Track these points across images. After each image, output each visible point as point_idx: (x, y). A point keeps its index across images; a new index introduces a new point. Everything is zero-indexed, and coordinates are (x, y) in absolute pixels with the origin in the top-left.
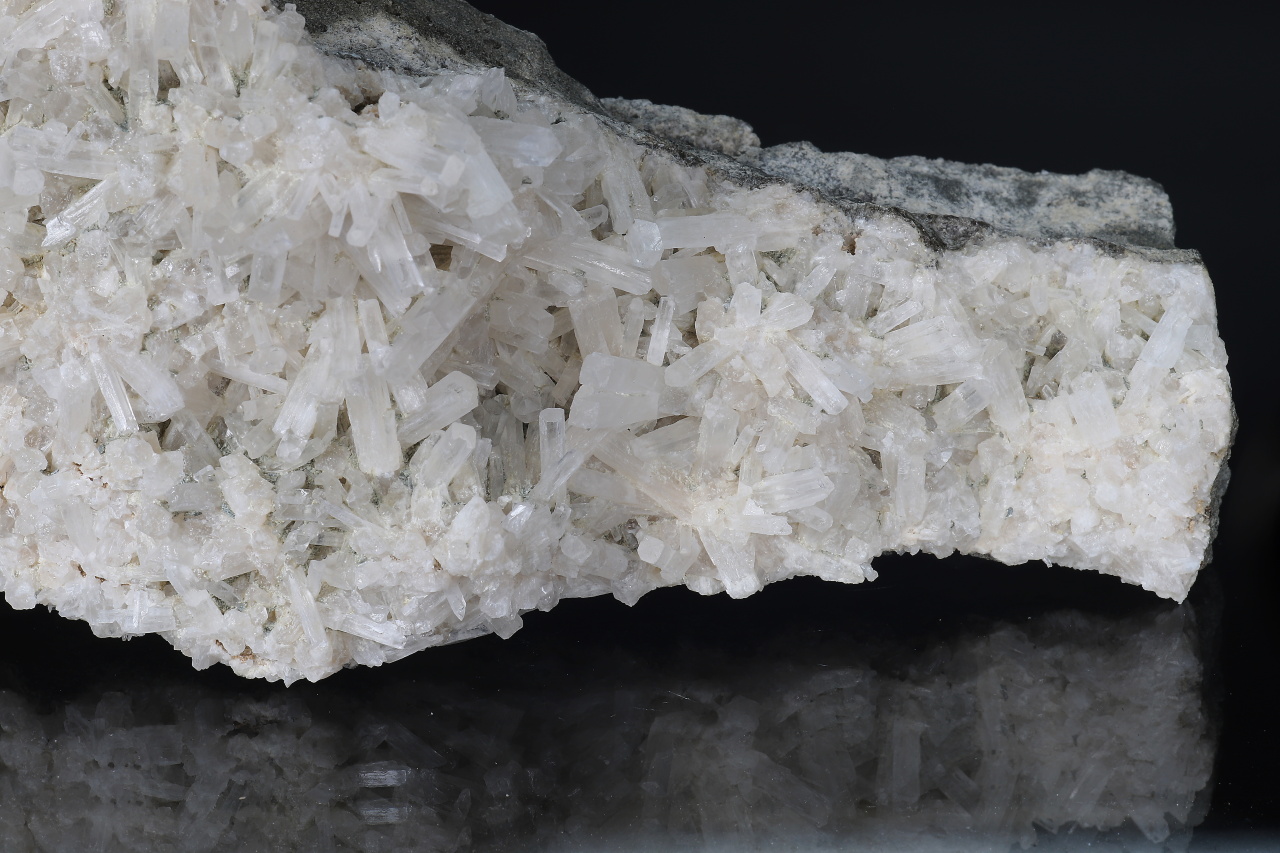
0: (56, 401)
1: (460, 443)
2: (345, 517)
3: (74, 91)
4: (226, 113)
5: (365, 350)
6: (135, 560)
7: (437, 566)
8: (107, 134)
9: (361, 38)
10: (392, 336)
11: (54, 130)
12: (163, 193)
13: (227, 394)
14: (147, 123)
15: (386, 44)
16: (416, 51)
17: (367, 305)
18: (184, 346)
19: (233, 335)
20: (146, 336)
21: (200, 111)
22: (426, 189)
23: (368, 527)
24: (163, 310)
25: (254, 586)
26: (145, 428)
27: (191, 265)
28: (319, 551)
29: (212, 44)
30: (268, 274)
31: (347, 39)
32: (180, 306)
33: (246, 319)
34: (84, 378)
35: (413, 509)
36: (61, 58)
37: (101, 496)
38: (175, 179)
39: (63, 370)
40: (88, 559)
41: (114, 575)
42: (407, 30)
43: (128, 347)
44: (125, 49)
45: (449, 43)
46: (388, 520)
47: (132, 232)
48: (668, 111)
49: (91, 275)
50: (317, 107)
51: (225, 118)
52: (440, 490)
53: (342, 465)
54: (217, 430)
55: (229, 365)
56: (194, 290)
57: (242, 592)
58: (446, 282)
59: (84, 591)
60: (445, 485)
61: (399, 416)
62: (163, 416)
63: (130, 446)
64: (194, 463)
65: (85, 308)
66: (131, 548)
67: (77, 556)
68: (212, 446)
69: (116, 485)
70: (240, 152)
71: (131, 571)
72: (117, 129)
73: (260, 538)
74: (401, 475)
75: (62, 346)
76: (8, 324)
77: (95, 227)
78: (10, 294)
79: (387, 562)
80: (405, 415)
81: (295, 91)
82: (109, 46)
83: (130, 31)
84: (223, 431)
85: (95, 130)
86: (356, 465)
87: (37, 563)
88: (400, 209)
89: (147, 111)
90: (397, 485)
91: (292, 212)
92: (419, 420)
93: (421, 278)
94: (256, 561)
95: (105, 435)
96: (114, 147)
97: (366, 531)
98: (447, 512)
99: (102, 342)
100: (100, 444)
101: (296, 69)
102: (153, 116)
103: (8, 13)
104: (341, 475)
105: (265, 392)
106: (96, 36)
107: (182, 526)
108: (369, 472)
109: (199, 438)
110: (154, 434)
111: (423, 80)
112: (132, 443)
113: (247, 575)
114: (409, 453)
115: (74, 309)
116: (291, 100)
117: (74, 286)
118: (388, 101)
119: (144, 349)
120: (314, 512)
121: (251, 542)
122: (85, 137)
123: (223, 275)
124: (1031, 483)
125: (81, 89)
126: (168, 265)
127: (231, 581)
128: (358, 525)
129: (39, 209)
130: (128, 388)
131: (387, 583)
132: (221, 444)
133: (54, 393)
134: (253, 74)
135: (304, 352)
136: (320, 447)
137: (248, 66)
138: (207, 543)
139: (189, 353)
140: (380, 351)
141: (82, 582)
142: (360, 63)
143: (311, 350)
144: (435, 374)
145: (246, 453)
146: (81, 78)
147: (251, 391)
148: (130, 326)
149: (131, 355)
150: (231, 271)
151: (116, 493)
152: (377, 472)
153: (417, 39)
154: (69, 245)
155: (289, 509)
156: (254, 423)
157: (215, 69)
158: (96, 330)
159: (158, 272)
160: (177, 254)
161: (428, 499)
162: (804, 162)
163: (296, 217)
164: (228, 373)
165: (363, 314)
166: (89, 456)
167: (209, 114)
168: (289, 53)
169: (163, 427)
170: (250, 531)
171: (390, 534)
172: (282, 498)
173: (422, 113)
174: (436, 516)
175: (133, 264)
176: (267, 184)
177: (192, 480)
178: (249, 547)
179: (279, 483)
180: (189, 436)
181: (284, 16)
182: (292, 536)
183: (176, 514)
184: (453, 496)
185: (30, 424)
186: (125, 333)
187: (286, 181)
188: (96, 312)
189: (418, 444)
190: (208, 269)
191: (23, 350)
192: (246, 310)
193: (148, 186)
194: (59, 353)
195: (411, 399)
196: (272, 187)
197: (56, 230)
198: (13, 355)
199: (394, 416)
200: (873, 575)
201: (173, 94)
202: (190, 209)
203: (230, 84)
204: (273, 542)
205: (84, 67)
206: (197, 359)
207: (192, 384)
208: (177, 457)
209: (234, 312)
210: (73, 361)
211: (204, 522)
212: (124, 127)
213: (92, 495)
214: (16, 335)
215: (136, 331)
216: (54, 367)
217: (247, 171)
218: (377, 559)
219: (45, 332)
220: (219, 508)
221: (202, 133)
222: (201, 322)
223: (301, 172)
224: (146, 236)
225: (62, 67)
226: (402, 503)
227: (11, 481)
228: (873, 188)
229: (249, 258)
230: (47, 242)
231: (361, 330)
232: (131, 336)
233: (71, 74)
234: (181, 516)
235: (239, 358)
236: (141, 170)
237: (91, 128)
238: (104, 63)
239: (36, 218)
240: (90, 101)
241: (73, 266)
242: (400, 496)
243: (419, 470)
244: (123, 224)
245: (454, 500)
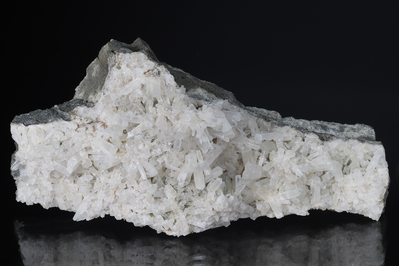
0: (129, 173)
1: (219, 182)
2: (193, 199)
3: (135, 104)
4: (169, 109)
5: (198, 161)
6: (145, 208)
7: (213, 209)
8: (142, 114)
9: (196, 93)
10: (204, 158)
11: (130, 113)
12: (154, 127)
13: (166, 171)
14: (151, 111)
15: (201, 94)
16: (208, 96)
17: (198, 152)
18: (158, 160)
19: (169, 158)
20: (149, 158)
21: (163, 108)
22: (213, 126)
23: (198, 201)
24: (153, 153)
25: (172, 214)
26: (148, 179)
27: (159, 143)
28: (186, 206)
29: (165, 94)
30: (178, 144)
31: (193, 93)
32: (157, 152)
33: (172, 154)
34: (135, 168)
35: (207, 197)
36: (132, 97)
37: (138, 194)
38: (157, 124)
39: (130, 166)
40: (134, 208)
41: (140, 212)
42: (205, 91)
43: (145, 161)
44: (146, 95)
45: (214, 94)
46: (202, 199)
47: (147, 135)
48: (261, 110)
49: (137, 145)
50: (189, 108)
51: (169, 110)
52: (214, 193)
53: (192, 187)
54: (164, 179)
55: (167, 165)
56: (160, 148)
57: (169, 215)
58: (216, 147)
59: (133, 216)
60: (215, 192)
61: (205, 176)
62: (152, 176)
63: (145, 183)
64: (159, 186)
65: (136, 152)
66: (144, 206)
67: (132, 208)
68: (163, 183)
69: (141, 191)
70: (172, 118)
71: (144, 211)
72: (144, 113)
73: (173, 203)
74: (205, 189)
75: (130, 160)
76: (118, 155)
77: (139, 134)
78: (119, 149)
79: (202, 209)
80: (206, 176)
81: (184, 104)
82: (142, 94)
83: (147, 91)
84: (165, 180)
85: (139, 113)
86: (195, 187)
87: (122, 209)
88: (207, 130)
89: (150, 109)
90: (204, 192)
91: (184, 131)
92: (210, 177)
93: (211, 145)
94: (172, 208)
95: (139, 181)
96: (143, 117)
97: (197, 201)
98: (215, 197)
99: (140, 159)
100: (138, 182)
101: (184, 100)
102: (152, 110)
103: (119, 87)
104: (191, 189)
105: (174, 171)
106: (140, 92)
107: (156, 201)
108: (198, 189)
109: (160, 181)
110: (150, 180)
111: (210, 102)
112: (146, 182)
113: (170, 212)
114: (207, 185)
115: (134, 152)
116: (183, 106)
117: (134, 147)
118: (204, 107)
119: (149, 161)
120: (186, 197)
121: (171, 204)
122: (137, 114)
123: (168, 145)
124: (344, 193)
125: (136, 104)
126: (155, 143)
127: (166, 213)
128: (196, 200)
129: (125, 130)
130: (145, 169)
131: (202, 213)
132: (164, 182)
133: (128, 171)
134: (174, 101)
135: (184, 162)
136: (187, 183)
137: (173, 99)
138: (162, 204)
139: (158, 162)
140: (201, 161)
141: (132, 214)
142: (197, 98)
143: (185, 162)
144: (213, 167)
145: (171, 184)
146: (136, 101)
147: (171, 171)
148: (146, 156)
149: (146, 162)
150: (169, 144)
151: (141, 193)
152: (200, 189)
153: (208, 93)
154: (133, 138)
155: (180, 197)
156: (172, 178)
157: (166, 100)
158: (138, 157)
159: (152, 144)
160: (156, 140)
161: (211, 195)
162: (292, 121)
163: (185, 132)
164: (167, 167)
165: (197, 153)
166: (136, 185)
167: (165, 109)
168: (183, 96)
169: (152, 179)
170: (171, 202)
171: (203, 202)
172: (179, 194)
173: (212, 109)
174: (213, 198)
175: (147, 142)
176: (178, 125)
177: (158, 190)
178: (171, 205)
179: (178, 191)
180: (158, 181)
181: (181, 88)
182: (181, 203)
183: (155, 198)
184: (216, 194)
185: (122, 178)
186: (145, 158)
187: (182, 124)
188: (139, 153)
189: (209, 183)
190: (164, 144)
191: (122, 161)
192: (172, 152)
193: (151, 125)
194: (129, 162)
195: (207, 172)
196: (179, 125)
197: (130, 135)
198: (120, 162)
199: (204, 176)
200: (308, 214)
201: (157, 105)
202: (160, 130)
203: (169, 103)
204: (176, 204)
205: (137, 99)
206: (160, 163)
207: (159, 169)
208: (155, 185)
209: (169, 153)
210: (133, 164)
211: (161, 200)
212: (145, 112)
213: (136, 194)
214: (120, 158)
215: (147, 157)
216: (128, 165)
217: (173, 122)
218: (200, 208)
219: (127, 157)
220: (164, 197)
221: (163, 114)
222: (161, 155)
223: (185, 122)
224: (150, 136)
225: (132, 99)
226: (205, 196)
227: (117, 191)
228: (307, 127)
229: (173, 141)
230: (128, 137)
231: (197, 157)
232: (146, 158)
233: (134, 101)
234: (156, 198)
235: (169, 163)
236: (150, 121)
237: (138, 112)
238: (142, 98)
239: (125, 132)
240: (138, 106)
241: (134, 143)
242: (205, 194)
243: (209, 189)
244: (145, 133)
245: (217, 195)
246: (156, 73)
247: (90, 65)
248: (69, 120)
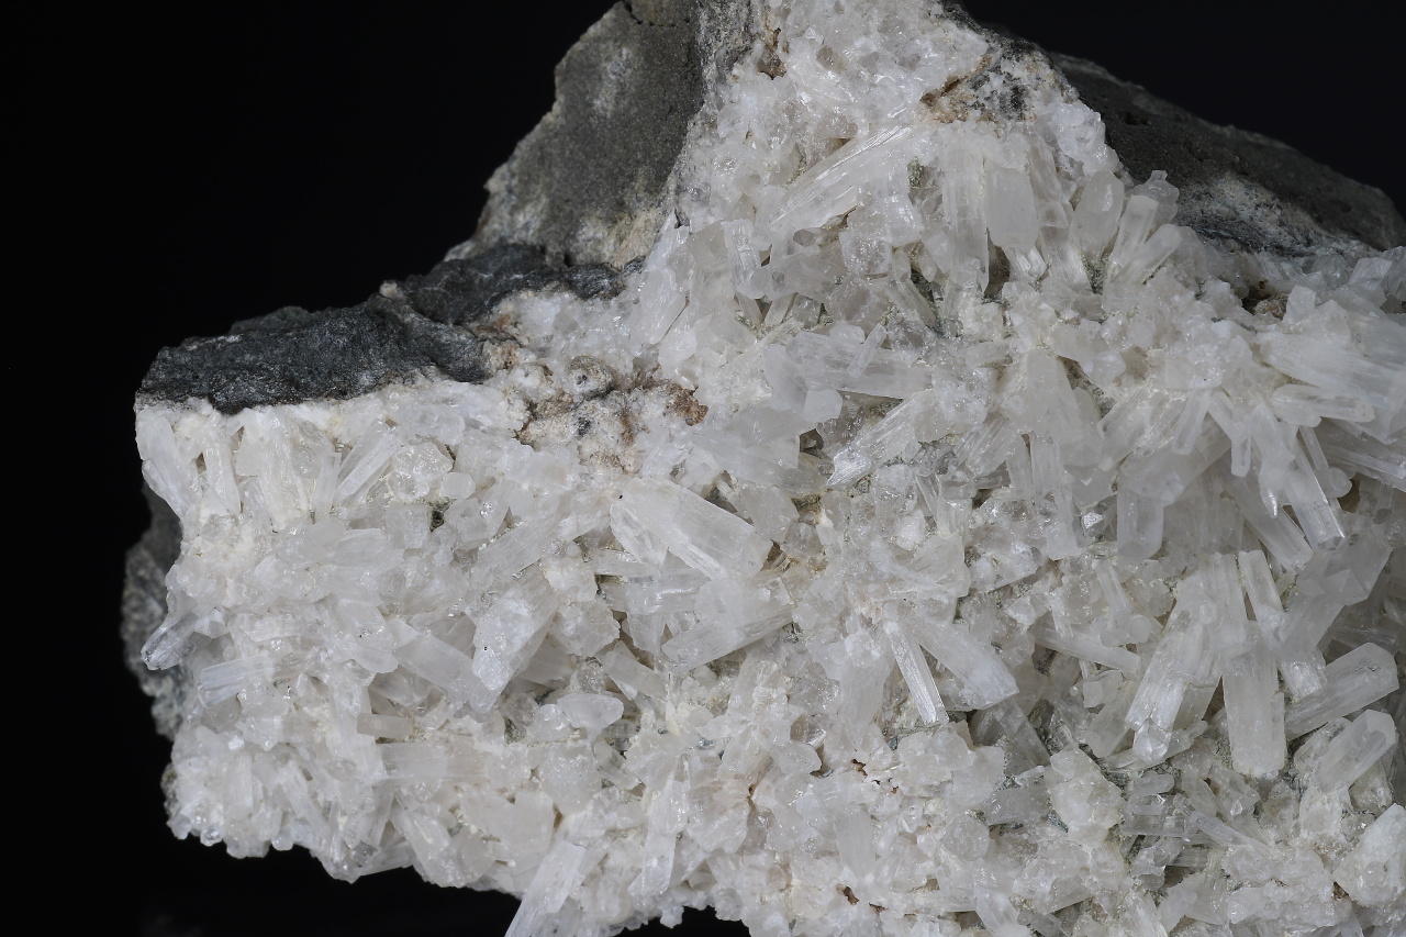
0: (837, 683)
1: (1376, 735)
2: (1218, 832)
3: (873, 286)
4: (1084, 314)
5: (1251, 615)
6: (933, 884)
7: (1338, 891)
8: (916, 341)
9: (1215, 207)
10: (1284, 596)
11: (847, 336)
12: (995, 417)
13: (1053, 670)
14: (970, 325)
15: (1245, 214)
16: (1282, 224)
17: (1249, 558)
18: (1010, 612)
19: (1074, 599)
20: (961, 600)
21: (1047, 308)
23: (1249, 845)
24: (983, 567)
25: (1086, 917)
26: (954, 718)
27: (1017, 510)
28: (1174, 874)
29: (1058, 225)
30: (1144, 520)
31: (1197, 208)
32: (1006, 561)
33: (1095, 576)
34: (876, 654)
35: (1302, 820)
36: (856, 243)
37: (889, 804)
38: (1011, 400)
39: (849, 644)
40: (864, 881)
41: (898, 904)
42: (1266, 196)
43: (940, 615)
44: (946, 230)
45: (1304, 208)
46: (1271, 834)
47: (952, 468)
49: (891, 522)
50: (1206, 307)
51: (1083, 321)
52: (1336, 800)
53: (1208, 763)
54: (1041, 714)
55: (1062, 633)
56: (1026, 541)
57: (1070, 926)
58: (1357, 528)
59: (855, 922)
60: (1346, 788)
61: (1288, 700)
62: (973, 705)
63: (940, 742)
64: (1020, 760)
65: (885, 565)
66: (928, 867)
67: (847, 877)
68: (1035, 740)
69: (912, 789)
70: (1104, 367)
71: (921, 899)
72: (930, 334)
73: (1101, 858)
74: (1286, 776)
75: (847, 612)
76: (775, 584)
77: (898, 461)
78: (776, 545)
79: (1272, 891)
80: (1296, 699)
81: (1179, 286)
82: (922, 228)
83: (949, 208)
84: (1046, 720)
85: (901, 335)
86: (1228, 763)
87: (788, 886)
88: (1311, 440)
89: (970, 311)
90: (1282, 788)
91: (1180, 444)
92: (1318, 706)
93: (1327, 523)
94: (1091, 884)
95: (896, 726)
96: (926, 357)
97: (1242, 850)
98: (1350, 824)
99: (904, 607)
100: (892, 738)
102: (978, 318)
103: (772, 183)
104: (1205, 775)
105: (1099, 666)
106: (905, 214)
107: (998, 843)
108: (1246, 772)
109: (1021, 728)
110: (964, 723)
111: (1301, 261)
112: (941, 739)
113: (1077, 906)
114: (1294, 745)
115: (871, 567)
116: (1177, 298)
117: (869, 536)
118: (1301, 296)
119: (958, 616)
120: (1179, 825)
121: (1090, 863)
122: (886, 344)
123: (1078, 522)
125: (884, 282)
126: (993, 510)
127: (1057, 914)
128: (1236, 841)
129: (813, 434)
130: (931, 661)
131: (1268, 915)
132: (1044, 735)
133: (837, 672)
134: (1114, 262)
135: (1163, 619)
136: (1186, 742)
137: (1108, 251)
138: (1031, 863)
139: (1014, 621)
140: (1271, 617)
141: (852, 911)
142: (1232, 243)
143: (1174, 616)
144: (1333, 650)
145: (1083, 747)
146: (882, 269)
147: (1084, 666)
148: (944, 587)
149: (945, 624)
150: (1090, 520)
151: (908, 800)
152: (1257, 773)
153: (1279, 207)
154: (862, 483)
155: (1141, 821)
156: (1095, 710)
157: (1063, 257)
158: (895, 592)
159: (979, 517)
160: (1003, 495)
161: (1323, 808)
163: (1186, 451)
164: (1053, 643)
165: (1246, 571)
166: (877, 754)
167: (1058, 314)
169: (971, 716)
170: (1087, 849)
171: (1276, 853)
172: (1132, 809)
174: (1335, 828)
175: (948, 507)
176: (1139, 406)
177: (1013, 783)
178: (1086, 869)
179: (1131, 787)
180: (1009, 727)
181: (1150, 185)
182: (1145, 857)
183: (992, 828)
184: (1353, 801)
185: (797, 712)
186: (937, 597)
187: (1160, 402)
188: (900, 570)
189: (1312, 732)
190: (1047, 514)
191: (796, 618)
192: (1094, 565)
193: (978, 408)
194: (842, 621)
195: (1305, 678)
196: (1144, 410)
197: (845, 466)
198: (783, 622)
199: (1283, 703)
201: (1008, 290)
202: (1026, 437)
203: (1080, 273)
204: (1118, 864)
205: (888, 255)
206: (1025, 629)
207: (1020, 661)
208: (996, 754)
209: (1076, 566)
210: (861, 631)
211: (1025, 836)
212: (939, 332)
213: (879, 802)
214: (785, 598)
215: (947, 599)
216: (836, 640)
217: (1109, 390)
218: (1256, 884)
219: (829, 596)
220: (1045, 819)
221: (1048, 341)
222: (1029, 580)
223: (1185, 391)
224: (968, 472)
225: (859, 255)
226: (1288, 812)
227: (765, 782)
229: (1112, 500)
230: (835, 480)
231: (1244, 589)
232: (946, 601)
233: (870, 263)
234: (1000, 831)
235: (1075, 627)
236: (971, 388)
237: (895, 334)
238: (916, 249)
239: (812, 445)
240: (893, 298)
241: (869, 511)
242: (1285, 803)
243: (1310, 765)
244: (939, 455)
245: (1360, 811)
246: (1002, 99)
247: (578, 46)
248: (474, 375)
